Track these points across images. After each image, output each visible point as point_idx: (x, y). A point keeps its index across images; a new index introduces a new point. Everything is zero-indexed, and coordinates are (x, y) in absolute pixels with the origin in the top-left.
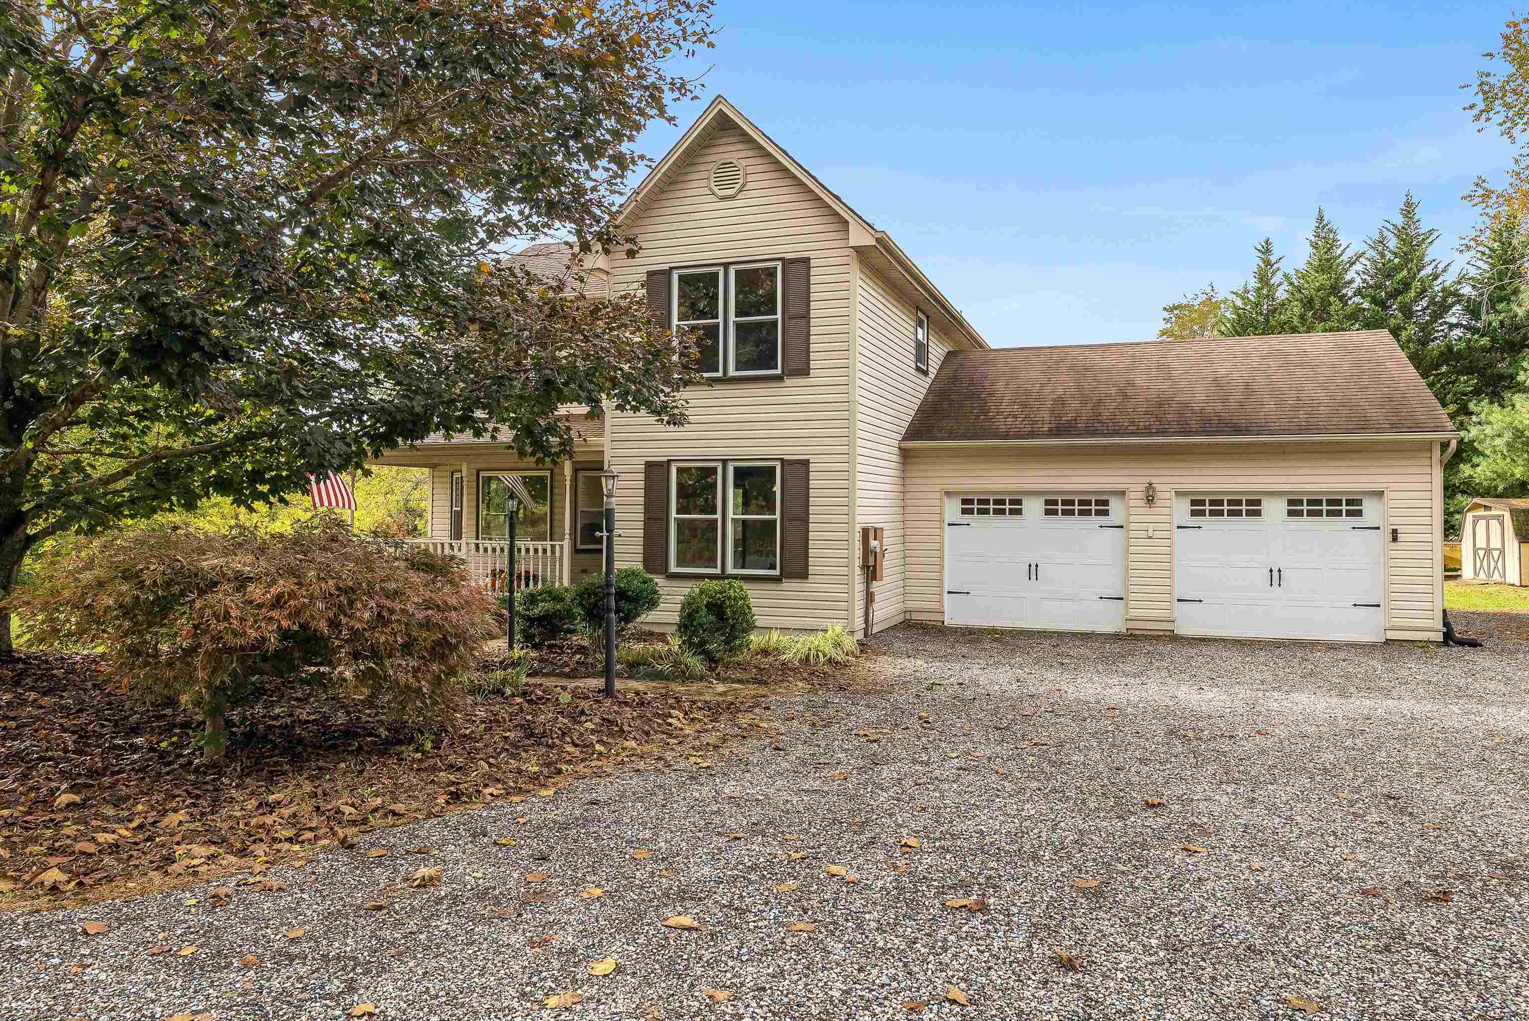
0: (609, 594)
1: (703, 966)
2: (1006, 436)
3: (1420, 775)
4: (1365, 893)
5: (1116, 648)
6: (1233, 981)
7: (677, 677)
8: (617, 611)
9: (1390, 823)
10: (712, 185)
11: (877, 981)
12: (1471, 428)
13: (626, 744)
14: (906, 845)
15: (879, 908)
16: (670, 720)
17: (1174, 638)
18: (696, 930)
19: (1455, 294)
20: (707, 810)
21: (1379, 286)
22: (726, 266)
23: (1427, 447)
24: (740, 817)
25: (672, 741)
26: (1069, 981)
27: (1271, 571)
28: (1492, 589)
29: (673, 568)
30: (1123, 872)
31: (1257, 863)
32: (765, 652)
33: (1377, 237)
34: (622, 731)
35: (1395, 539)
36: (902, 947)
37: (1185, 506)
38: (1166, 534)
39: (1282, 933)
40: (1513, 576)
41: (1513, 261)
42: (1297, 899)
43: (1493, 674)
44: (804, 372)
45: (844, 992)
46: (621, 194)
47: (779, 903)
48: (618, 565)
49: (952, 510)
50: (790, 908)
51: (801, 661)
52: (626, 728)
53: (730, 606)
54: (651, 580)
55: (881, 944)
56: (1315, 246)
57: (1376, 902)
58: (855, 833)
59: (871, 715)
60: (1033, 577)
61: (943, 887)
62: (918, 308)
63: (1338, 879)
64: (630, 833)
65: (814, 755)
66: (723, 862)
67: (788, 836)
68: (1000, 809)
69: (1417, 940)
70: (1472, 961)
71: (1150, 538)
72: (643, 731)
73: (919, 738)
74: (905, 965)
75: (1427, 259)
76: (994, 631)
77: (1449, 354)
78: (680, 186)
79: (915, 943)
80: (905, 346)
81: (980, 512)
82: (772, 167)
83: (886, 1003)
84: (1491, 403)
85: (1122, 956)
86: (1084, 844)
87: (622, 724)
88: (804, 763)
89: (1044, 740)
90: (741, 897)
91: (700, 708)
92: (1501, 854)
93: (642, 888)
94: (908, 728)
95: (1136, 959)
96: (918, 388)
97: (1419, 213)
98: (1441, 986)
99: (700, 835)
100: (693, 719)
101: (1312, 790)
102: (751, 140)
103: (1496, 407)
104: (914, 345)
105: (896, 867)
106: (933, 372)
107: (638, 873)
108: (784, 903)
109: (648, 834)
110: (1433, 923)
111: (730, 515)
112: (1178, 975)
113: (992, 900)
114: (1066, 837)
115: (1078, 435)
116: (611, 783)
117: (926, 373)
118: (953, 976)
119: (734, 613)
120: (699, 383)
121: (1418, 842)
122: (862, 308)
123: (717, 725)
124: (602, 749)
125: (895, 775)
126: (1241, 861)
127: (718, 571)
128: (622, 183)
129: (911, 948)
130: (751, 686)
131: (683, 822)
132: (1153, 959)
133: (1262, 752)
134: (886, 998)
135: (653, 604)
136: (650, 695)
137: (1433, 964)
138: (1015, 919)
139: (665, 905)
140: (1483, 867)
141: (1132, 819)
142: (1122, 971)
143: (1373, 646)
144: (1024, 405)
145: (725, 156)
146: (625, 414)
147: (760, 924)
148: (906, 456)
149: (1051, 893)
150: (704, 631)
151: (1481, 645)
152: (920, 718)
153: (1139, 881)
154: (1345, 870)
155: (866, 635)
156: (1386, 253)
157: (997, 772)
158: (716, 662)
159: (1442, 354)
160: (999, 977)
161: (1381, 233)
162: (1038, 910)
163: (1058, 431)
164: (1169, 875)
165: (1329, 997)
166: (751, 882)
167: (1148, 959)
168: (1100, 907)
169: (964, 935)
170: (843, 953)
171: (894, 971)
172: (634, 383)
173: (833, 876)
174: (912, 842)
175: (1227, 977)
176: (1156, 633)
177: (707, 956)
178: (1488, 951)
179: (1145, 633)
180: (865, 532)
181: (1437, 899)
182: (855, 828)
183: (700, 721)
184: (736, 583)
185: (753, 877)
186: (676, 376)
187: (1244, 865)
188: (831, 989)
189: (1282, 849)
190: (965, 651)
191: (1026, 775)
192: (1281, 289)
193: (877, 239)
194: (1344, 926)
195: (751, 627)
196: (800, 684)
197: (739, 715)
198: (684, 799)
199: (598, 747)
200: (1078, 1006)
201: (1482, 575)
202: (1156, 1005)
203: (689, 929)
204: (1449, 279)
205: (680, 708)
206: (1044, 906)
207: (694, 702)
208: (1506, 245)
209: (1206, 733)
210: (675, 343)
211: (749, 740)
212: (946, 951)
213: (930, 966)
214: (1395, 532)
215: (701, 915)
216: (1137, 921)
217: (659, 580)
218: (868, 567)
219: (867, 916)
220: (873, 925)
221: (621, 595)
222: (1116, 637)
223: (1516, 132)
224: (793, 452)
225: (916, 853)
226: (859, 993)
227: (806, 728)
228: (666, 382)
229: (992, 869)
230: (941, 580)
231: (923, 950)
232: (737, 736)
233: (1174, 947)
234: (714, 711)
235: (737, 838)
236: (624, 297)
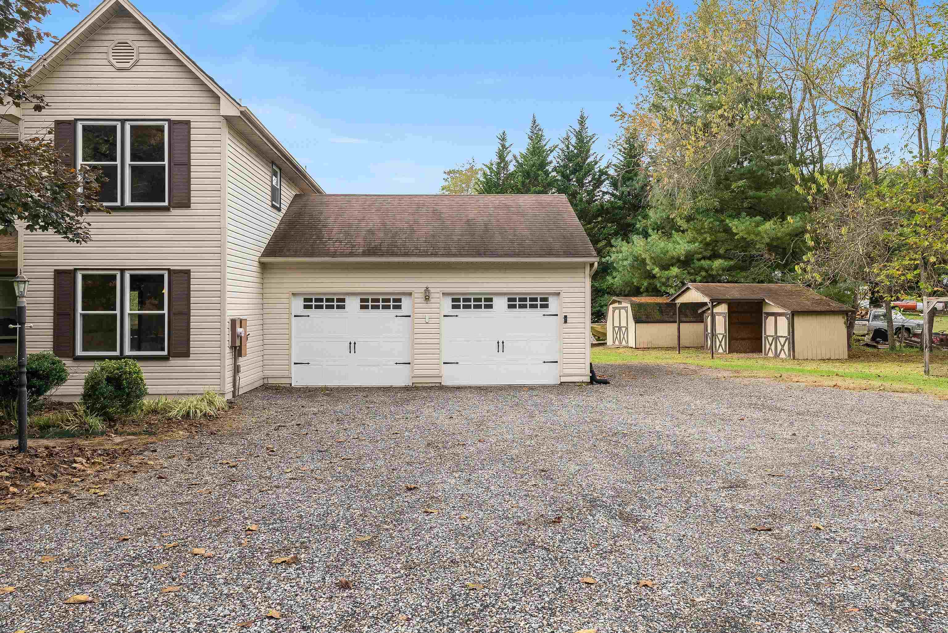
0: (21, 373)
1: (95, 625)
2: (334, 255)
3: (561, 457)
4: (519, 523)
5: (405, 395)
6: (440, 580)
7: (82, 434)
8: (29, 387)
9: (540, 485)
10: (111, 58)
11: (222, 614)
12: (612, 255)
13: (37, 485)
14: (249, 530)
15: (226, 570)
16: (74, 465)
17: (441, 388)
18: (91, 602)
19: (606, 173)
20: (103, 523)
21: (565, 166)
22: (123, 121)
23: (582, 266)
24: (128, 525)
25: (75, 479)
26: (345, 595)
27: (498, 343)
28: (621, 350)
29: (79, 352)
30: (387, 529)
31: (464, 514)
32: (155, 411)
33: (565, 136)
34: (33, 475)
35: (566, 322)
36: (240, 592)
37: (448, 303)
38: (437, 321)
39: (471, 551)
40: (632, 344)
41: (635, 157)
42: (483, 531)
43: (611, 399)
44: (186, 205)
45: (197, 624)
46: (30, 58)
47: (155, 577)
48: (29, 351)
49: (298, 305)
50: (163, 579)
51: (183, 417)
52: (36, 473)
53: (126, 379)
54: (59, 362)
55: (226, 592)
56: (531, 138)
57: (524, 527)
58: (214, 526)
59: (233, 450)
60: (353, 351)
61: (272, 552)
62: (273, 163)
63: (507, 518)
64: (38, 546)
65: (188, 479)
66: (113, 556)
67: (164, 534)
68: (315, 501)
69: (540, 545)
70: (565, 551)
71: (427, 323)
72: (51, 474)
73: (265, 462)
74: (241, 602)
75: (591, 152)
76: (326, 388)
77: (602, 211)
78: (82, 56)
79: (249, 588)
80: (263, 189)
81: (317, 307)
82: (160, 50)
83: (226, 626)
84: (623, 240)
85: (379, 576)
86: (366, 516)
87: (33, 471)
88: (180, 485)
89: (350, 456)
90: (127, 577)
91: (100, 455)
92: (591, 495)
93: (48, 581)
94: (258, 456)
95: (387, 577)
96: (273, 220)
97: (587, 123)
98: (547, 566)
99: (97, 541)
100: (93, 463)
101: (502, 471)
102: (143, 28)
103: (624, 243)
104: (270, 188)
105: (240, 544)
106: (284, 209)
107: (45, 572)
108: (158, 576)
109: (53, 545)
110: (550, 535)
111: (127, 311)
112: (410, 582)
113: (303, 556)
114: (355, 513)
115: (382, 255)
116: (23, 514)
117: (279, 209)
118: (272, 604)
119: (129, 383)
120: (99, 210)
121: (552, 493)
122: (231, 161)
123: (114, 465)
124: (16, 490)
125: (246, 487)
126: (456, 515)
127: (117, 353)
128: (31, 50)
129: (246, 591)
130: (142, 437)
131: (82, 534)
132: (397, 575)
133: (480, 452)
134: (226, 623)
135: (61, 379)
136: (58, 449)
137: (546, 556)
138: (317, 565)
139: (66, 590)
140: (581, 503)
141: (397, 498)
142: (378, 584)
143: (553, 386)
144: (347, 234)
145: (120, 37)
146: (34, 232)
147: (139, 592)
148: (264, 267)
149: (341, 546)
150: (105, 398)
151: (609, 383)
152: (267, 449)
153: (395, 533)
154: (511, 513)
155: (234, 397)
156: (570, 146)
157: (316, 479)
158: (114, 421)
159: (598, 210)
160: (302, 599)
161: (567, 133)
162: (332, 558)
163: (371, 252)
164: (414, 527)
165: (489, 580)
166: (134, 567)
167: (394, 576)
168: (370, 551)
169: (282, 579)
170: (199, 601)
171: (233, 606)
172: (43, 208)
173: (196, 555)
174: (254, 527)
175: (437, 579)
176: (430, 385)
177: (99, 618)
178: (574, 545)
179: (424, 385)
180: (233, 322)
181: (555, 522)
182: (214, 523)
183: (99, 464)
184: (130, 362)
185: (136, 563)
186: (79, 204)
187: (457, 517)
188: (189, 624)
189: (480, 506)
190: (304, 403)
191: (335, 478)
192: (512, 164)
193: (241, 112)
194: (504, 542)
195: (143, 393)
196: (181, 433)
197: (132, 457)
198: (85, 518)
199: (12, 489)
200: (349, 608)
201: (617, 343)
202: (395, 600)
203: (85, 603)
204: (602, 164)
205: (83, 456)
206: (335, 555)
207: (95, 451)
208: (632, 147)
209: (449, 444)
210: (80, 178)
211: (139, 474)
212: (269, 590)
213: (258, 600)
214: (566, 317)
215: (95, 593)
216: (391, 556)
217: (68, 363)
218: (235, 347)
219: (218, 577)
220: (222, 581)
221: (33, 373)
222: (406, 389)
223: (638, 79)
224: (177, 264)
225: (256, 534)
226: (208, 622)
227: (183, 462)
228: (72, 209)
229: (305, 537)
230: (289, 355)
231: (254, 591)
232: (130, 471)
233: (409, 567)
234: (111, 456)
235: (125, 540)
236: (33, 140)
